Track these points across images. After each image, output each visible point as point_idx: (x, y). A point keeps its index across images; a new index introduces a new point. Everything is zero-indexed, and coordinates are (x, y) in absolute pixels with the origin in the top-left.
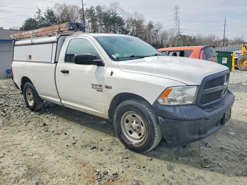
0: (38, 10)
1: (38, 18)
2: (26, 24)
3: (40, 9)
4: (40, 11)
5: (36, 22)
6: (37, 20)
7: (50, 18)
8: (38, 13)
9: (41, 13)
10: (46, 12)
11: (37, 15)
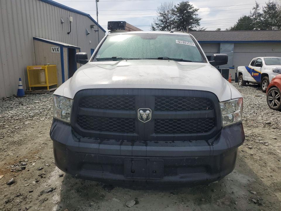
0: (256, 5)
1: (254, 15)
2: (239, 22)
3: (258, 3)
4: (257, 6)
5: (251, 19)
6: (252, 18)
7: (269, 14)
8: (255, 9)
9: (258, 8)
10: (266, 6)
11: (253, 11)
